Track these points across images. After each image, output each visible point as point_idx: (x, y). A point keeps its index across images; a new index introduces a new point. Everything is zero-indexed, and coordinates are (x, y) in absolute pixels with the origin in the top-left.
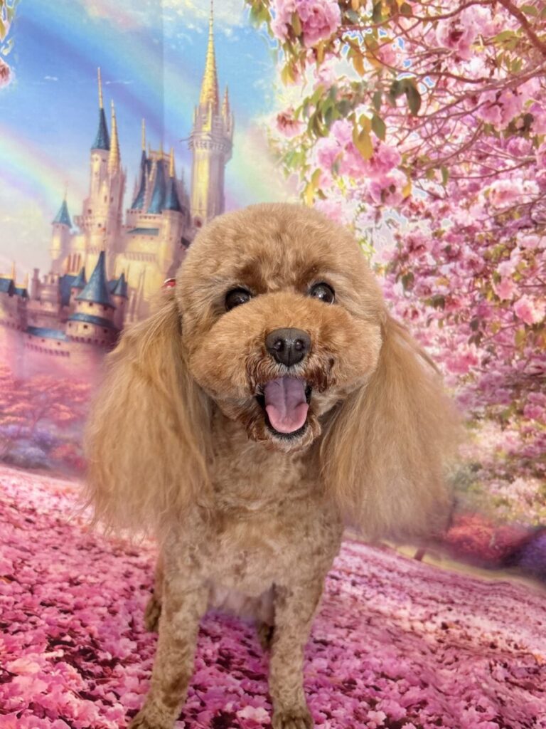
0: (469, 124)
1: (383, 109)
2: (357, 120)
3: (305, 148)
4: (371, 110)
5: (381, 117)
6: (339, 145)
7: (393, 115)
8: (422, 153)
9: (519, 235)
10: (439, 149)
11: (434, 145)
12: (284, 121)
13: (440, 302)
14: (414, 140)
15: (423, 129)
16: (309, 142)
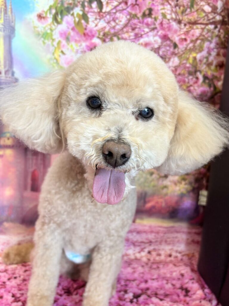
0: (126, 14)
1: (86, 9)
2: (75, 15)
3: (51, 30)
4: (81, 10)
5: (86, 13)
6: (68, 28)
7: (91, 12)
8: (107, 30)
10: (114, 28)
11: (111, 26)
12: (40, 17)
14: (102, 24)
15: (106, 18)
16: (53, 27)
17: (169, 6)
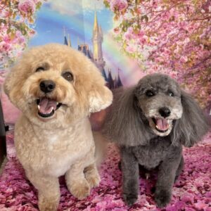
0: (160, 21)
2: (134, 26)
4: (137, 24)
5: (140, 25)
6: (130, 33)
7: (143, 24)
8: (150, 30)
9: (177, 43)
10: (154, 29)
12: (116, 30)
13: (162, 63)
14: (148, 28)
15: (149, 25)
16: (122, 34)
17: (183, 15)
